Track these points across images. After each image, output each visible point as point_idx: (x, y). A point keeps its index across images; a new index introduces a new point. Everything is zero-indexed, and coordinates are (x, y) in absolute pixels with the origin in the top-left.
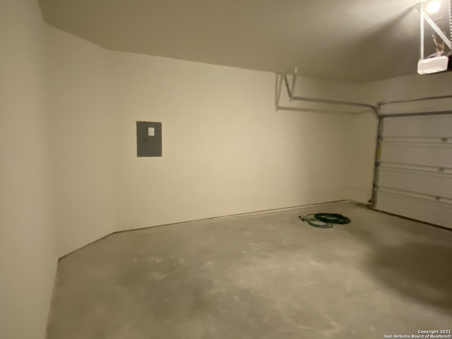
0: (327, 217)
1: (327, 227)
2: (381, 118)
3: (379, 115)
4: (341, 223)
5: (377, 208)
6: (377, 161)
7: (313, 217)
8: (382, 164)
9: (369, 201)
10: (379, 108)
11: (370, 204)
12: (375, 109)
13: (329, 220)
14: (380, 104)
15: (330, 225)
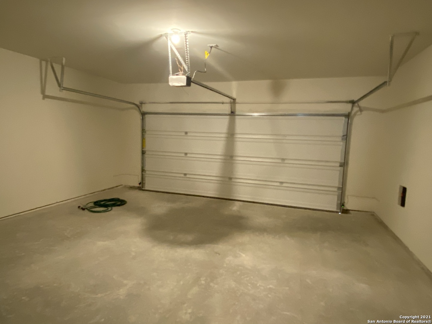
0: (105, 203)
1: (107, 210)
2: (143, 114)
3: (142, 112)
4: (119, 205)
5: (146, 188)
6: (143, 150)
7: (92, 205)
8: (147, 153)
9: (140, 184)
10: (141, 106)
11: (141, 186)
12: (138, 107)
13: (108, 204)
14: (142, 103)
15: (110, 209)
